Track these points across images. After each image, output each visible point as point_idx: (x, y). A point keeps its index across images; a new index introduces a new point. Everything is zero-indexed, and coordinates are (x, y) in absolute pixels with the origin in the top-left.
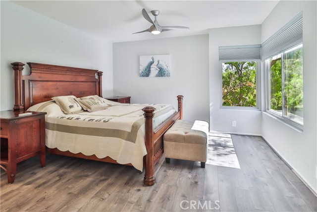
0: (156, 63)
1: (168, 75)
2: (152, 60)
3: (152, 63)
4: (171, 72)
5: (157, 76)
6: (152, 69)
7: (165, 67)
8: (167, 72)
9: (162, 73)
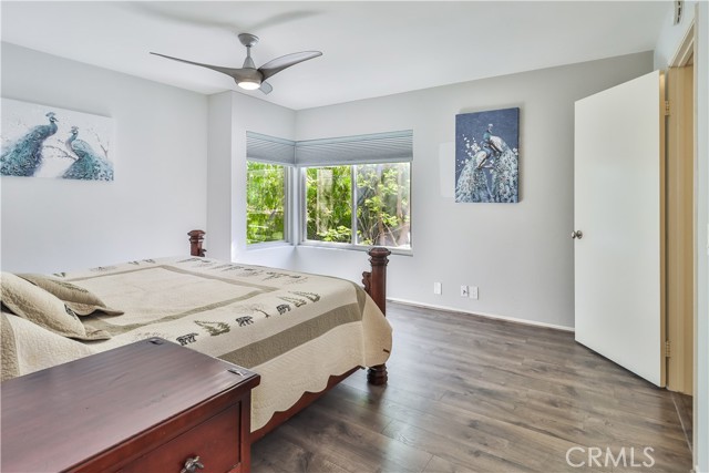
0: (63, 133)
1: (109, 177)
2: (48, 123)
3: (46, 132)
4: (115, 169)
5: (69, 175)
6: (45, 152)
7: (96, 151)
8: (103, 168)
9: (84, 167)
